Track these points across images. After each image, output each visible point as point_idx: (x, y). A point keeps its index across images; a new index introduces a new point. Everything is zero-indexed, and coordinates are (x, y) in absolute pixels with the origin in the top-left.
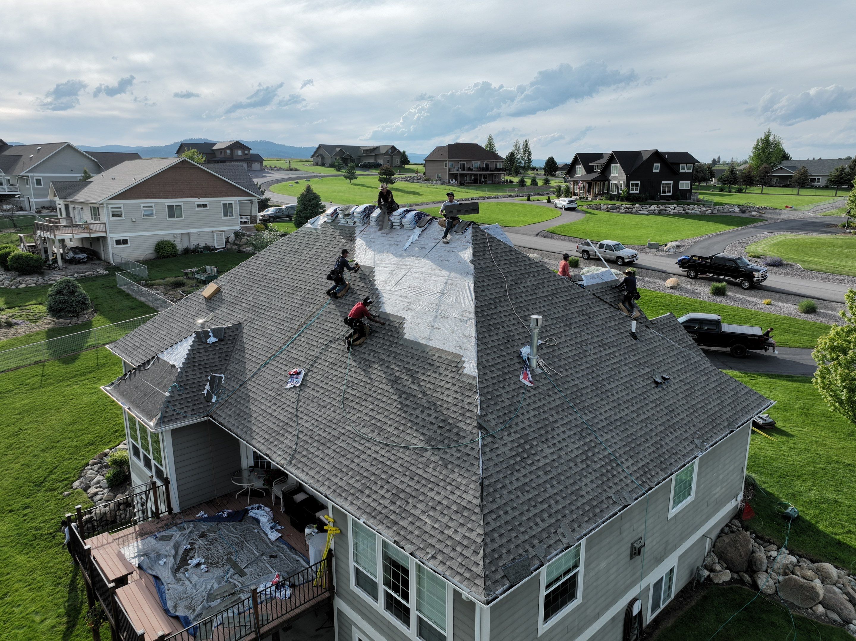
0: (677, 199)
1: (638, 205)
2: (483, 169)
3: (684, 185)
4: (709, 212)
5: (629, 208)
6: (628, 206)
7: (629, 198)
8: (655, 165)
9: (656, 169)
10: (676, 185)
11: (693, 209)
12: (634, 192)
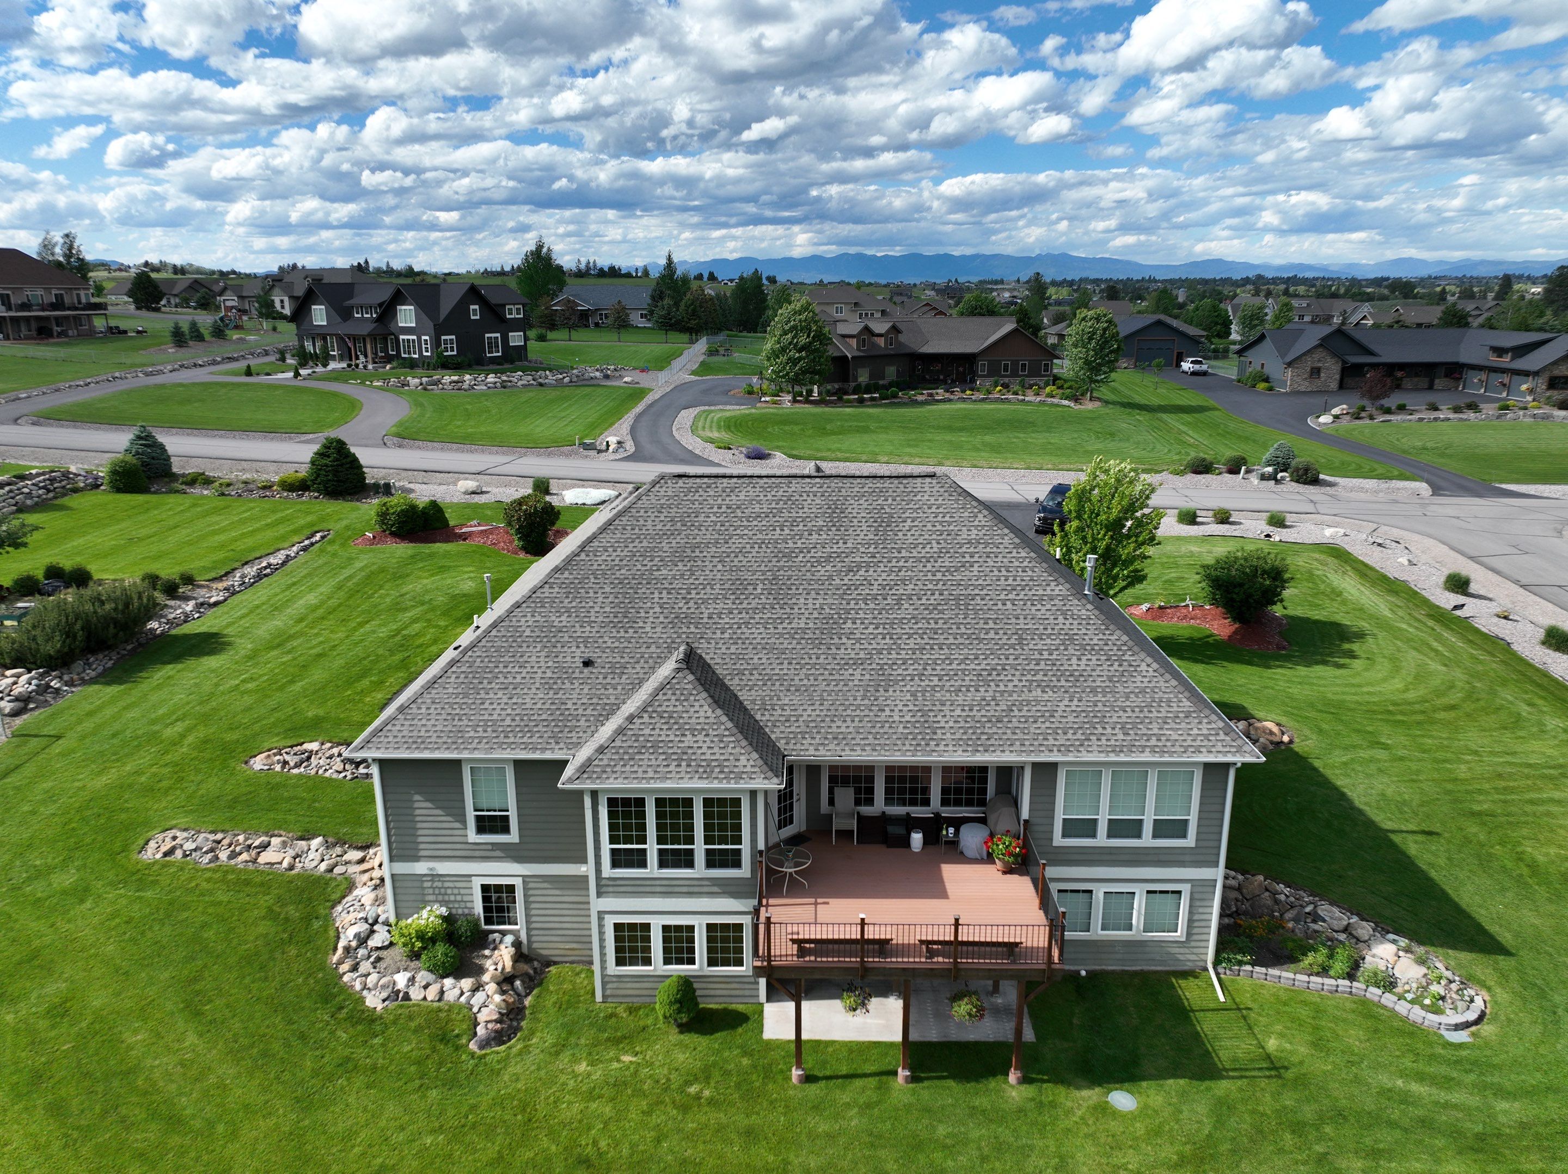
0: (512, 362)
1: (467, 377)
2: (54, 307)
3: (516, 338)
4: (567, 380)
5: (457, 382)
6: (455, 378)
7: (446, 364)
8: (472, 307)
9: (475, 314)
10: (505, 339)
11: (546, 378)
12: (449, 353)
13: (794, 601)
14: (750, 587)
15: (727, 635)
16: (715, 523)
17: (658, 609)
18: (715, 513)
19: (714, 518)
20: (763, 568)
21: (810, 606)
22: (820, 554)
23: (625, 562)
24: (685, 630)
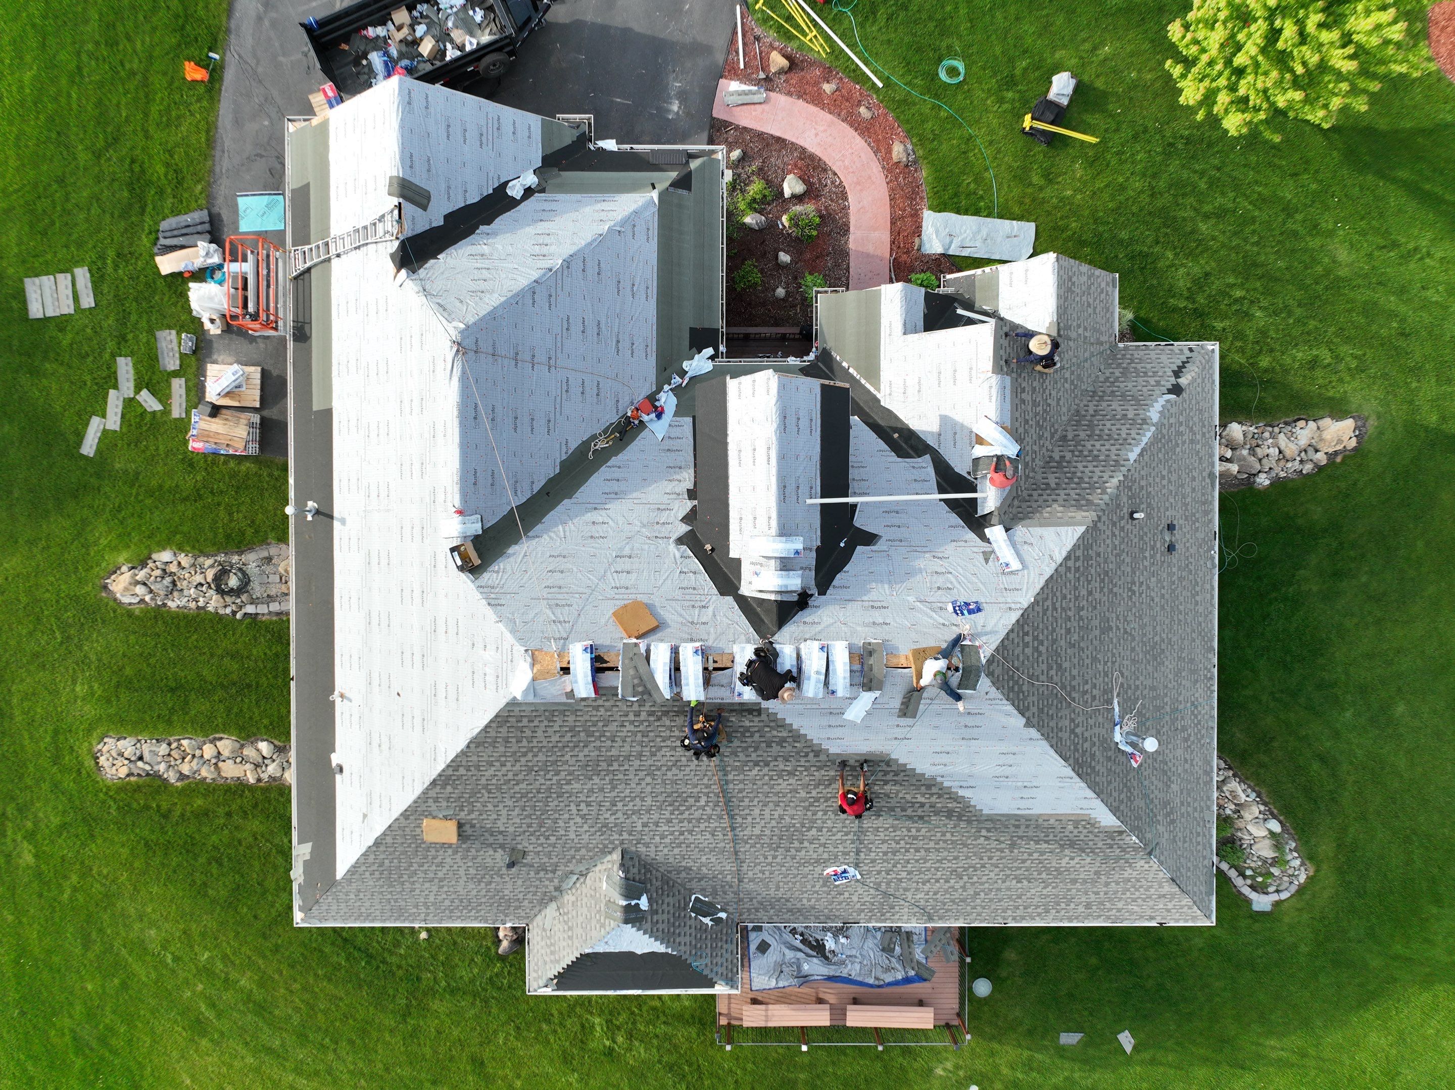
13: (747, 811)
14: (691, 800)
15: (667, 841)
16: (635, 734)
17: (578, 820)
18: (632, 722)
19: (632, 728)
20: (705, 781)
21: (767, 817)
22: (782, 767)
23: (520, 777)
24: (616, 837)
